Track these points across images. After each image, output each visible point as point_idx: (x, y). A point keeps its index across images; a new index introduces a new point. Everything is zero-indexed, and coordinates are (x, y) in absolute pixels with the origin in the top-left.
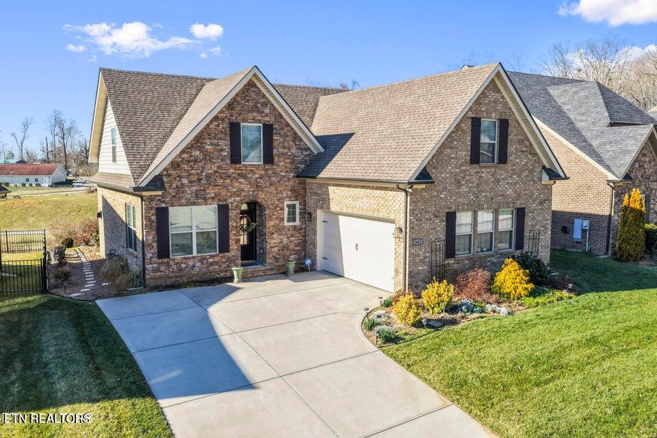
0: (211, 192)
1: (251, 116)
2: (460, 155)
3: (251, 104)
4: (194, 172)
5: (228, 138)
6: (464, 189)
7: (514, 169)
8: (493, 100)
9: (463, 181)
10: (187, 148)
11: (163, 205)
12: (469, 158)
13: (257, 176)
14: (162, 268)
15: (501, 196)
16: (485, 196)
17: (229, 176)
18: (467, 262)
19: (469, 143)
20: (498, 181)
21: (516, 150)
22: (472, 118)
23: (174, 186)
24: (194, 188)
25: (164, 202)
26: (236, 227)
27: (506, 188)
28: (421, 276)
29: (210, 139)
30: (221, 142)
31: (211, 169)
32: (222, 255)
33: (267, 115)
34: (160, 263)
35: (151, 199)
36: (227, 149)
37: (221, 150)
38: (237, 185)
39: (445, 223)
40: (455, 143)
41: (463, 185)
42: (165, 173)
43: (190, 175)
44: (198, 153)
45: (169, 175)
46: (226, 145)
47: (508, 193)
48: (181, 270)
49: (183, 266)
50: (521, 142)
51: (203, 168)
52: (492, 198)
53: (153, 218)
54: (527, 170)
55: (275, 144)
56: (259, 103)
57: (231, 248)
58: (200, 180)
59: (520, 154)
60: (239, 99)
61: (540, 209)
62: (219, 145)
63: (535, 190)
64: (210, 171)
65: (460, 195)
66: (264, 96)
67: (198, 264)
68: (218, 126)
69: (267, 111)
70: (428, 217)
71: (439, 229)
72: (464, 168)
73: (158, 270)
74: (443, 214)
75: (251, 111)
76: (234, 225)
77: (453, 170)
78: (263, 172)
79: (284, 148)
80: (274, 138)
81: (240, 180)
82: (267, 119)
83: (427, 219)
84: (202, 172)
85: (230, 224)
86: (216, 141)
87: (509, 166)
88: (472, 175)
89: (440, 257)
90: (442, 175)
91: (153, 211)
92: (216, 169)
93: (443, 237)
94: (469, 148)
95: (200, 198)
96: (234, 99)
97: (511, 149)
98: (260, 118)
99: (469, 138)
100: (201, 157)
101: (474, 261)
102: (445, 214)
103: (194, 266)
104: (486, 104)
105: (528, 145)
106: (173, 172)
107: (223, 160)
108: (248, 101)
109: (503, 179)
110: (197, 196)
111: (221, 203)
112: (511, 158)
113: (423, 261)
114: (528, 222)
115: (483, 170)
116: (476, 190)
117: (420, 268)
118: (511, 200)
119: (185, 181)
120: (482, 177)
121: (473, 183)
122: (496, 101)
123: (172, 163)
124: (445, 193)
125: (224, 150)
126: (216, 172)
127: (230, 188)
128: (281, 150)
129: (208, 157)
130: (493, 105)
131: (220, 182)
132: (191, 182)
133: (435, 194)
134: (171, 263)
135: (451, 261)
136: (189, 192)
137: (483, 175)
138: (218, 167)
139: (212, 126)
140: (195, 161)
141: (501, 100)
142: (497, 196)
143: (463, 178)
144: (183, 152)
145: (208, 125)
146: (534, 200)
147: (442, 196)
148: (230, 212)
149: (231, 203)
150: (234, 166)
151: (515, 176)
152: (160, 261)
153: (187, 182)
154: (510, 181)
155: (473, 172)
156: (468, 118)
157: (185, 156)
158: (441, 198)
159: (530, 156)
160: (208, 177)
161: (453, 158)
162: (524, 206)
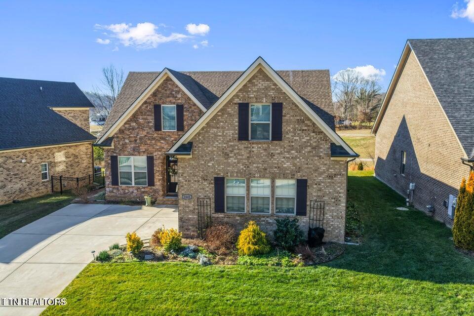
0: (143, 148)
1: (168, 100)
2: (227, 133)
3: (168, 92)
4: (132, 135)
5: (153, 115)
6: (232, 160)
7: (292, 146)
8: (264, 87)
9: (231, 153)
10: (128, 121)
11: (115, 155)
12: (237, 136)
13: (172, 139)
14: (115, 191)
15: (276, 167)
16: (257, 167)
17: (154, 139)
18: (238, 218)
19: (237, 124)
20: (272, 155)
21: (295, 129)
22: (239, 104)
23: (121, 143)
24: (133, 145)
25: (115, 153)
26: (158, 171)
27: (283, 162)
28: (192, 222)
29: (142, 115)
30: (149, 117)
31: (143, 134)
32: (150, 187)
33: (179, 99)
34: (113, 188)
35: (108, 151)
36: (153, 121)
37: (149, 122)
38: (159, 144)
39: (213, 185)
40: (222, 124)
41: (231, 157)
42: (116, 136)
43: (130, 137)
44: (134, 124)
45: (118, 137)
46: (152, 119)
47: (285, 166)
48: (125, 193)
49: (127, 191)
50: (300, 122)
51: (138, 133)
52: (265, 169)
53: (110, 161)
54: (310, 146)
55: (185, 118)
56: (173, 91)
57: (155, 184)
58: (136, 140)
59: (299, 132)
60: (160, 89)
61: (329, 182)
62: (148, 119)
63: (321, 164)
64: (142, 135)
65: (229, 165)
66: (177, 86)
67: (135, 191)
68: (147, 107)
69: (179, 96)
70: (197, 179)
71: (207, 189)
72: (232, 144)
73: (112, 192)
74: (211, 177)
75: (169, 97)
76: (158, 169)
77: (220, 145)
78: (177, 137)
79: (192, 120)
80: (184, 114)
81: (161, 141)
82: (180, 101)
83: (196, 181)
84: (137, 135)
85: (155, 168)
86: (146, 117)
87: (285, 143)
88: (241, 149)
89: (210, 210)
90: (210, 149)
91: (109, 158)
92: (146, 134)
93: (212, 195)
94: (237, 128)
95: (136, 151)
96: (157, 90)
97: (286, 128)
98: (174, 101)
99: (237, 120)
100: (136, 126)
101: (246, 218)
102: (213, 178)
103: (133, 192)
104: (255, 92)
105: (311, 124)
106: (120, 136)
107: (150, 128)
108: (166, 90)
109: (279, 153)
110: (134, 150)
111: (149, 155)
112: (287, 136)
113: (193, 212)
114: (312, 193)
115: (253, 146)
116: (246, 161)
117: (190, 216)
118: (289, 172)
119: (127, 141)
120: (253, 151)
121: (242, 155)
122: (266, 88)
123: (120, 130)
124: (213, 162)
125: (151, 122)
126: (146, 136)
127: (155, 146)
128: (190, 122)
129: (141, 127)
130: (263, 91)
131: (149, 142)
132: (130, 141)
133: (203, 162)
134: (120, 189)
135: (221, 215)
136: (130, 147)
137: (253, 149)
138: (147, 133)
139: (143, 108)
140: (133, 129)
141: (273, 87)
142: (271, 168)
143: (231, 151)
144: (125, 123)
145: (140, 107)
146: (321, 174)
147: (210, 164)
148: (155, 161)
149: (156, 156)
150: (157, 132)
151: (293, 152)
152: (113, 186)
153: (128, 141)
154: (288, 156)
155: (242, 147)
156: (235, 104)
157: (127, 126)
158: (209, 166)
159: (312, 134)
160: (141, 139)
161: (220, 136)
162: (306, 178)
